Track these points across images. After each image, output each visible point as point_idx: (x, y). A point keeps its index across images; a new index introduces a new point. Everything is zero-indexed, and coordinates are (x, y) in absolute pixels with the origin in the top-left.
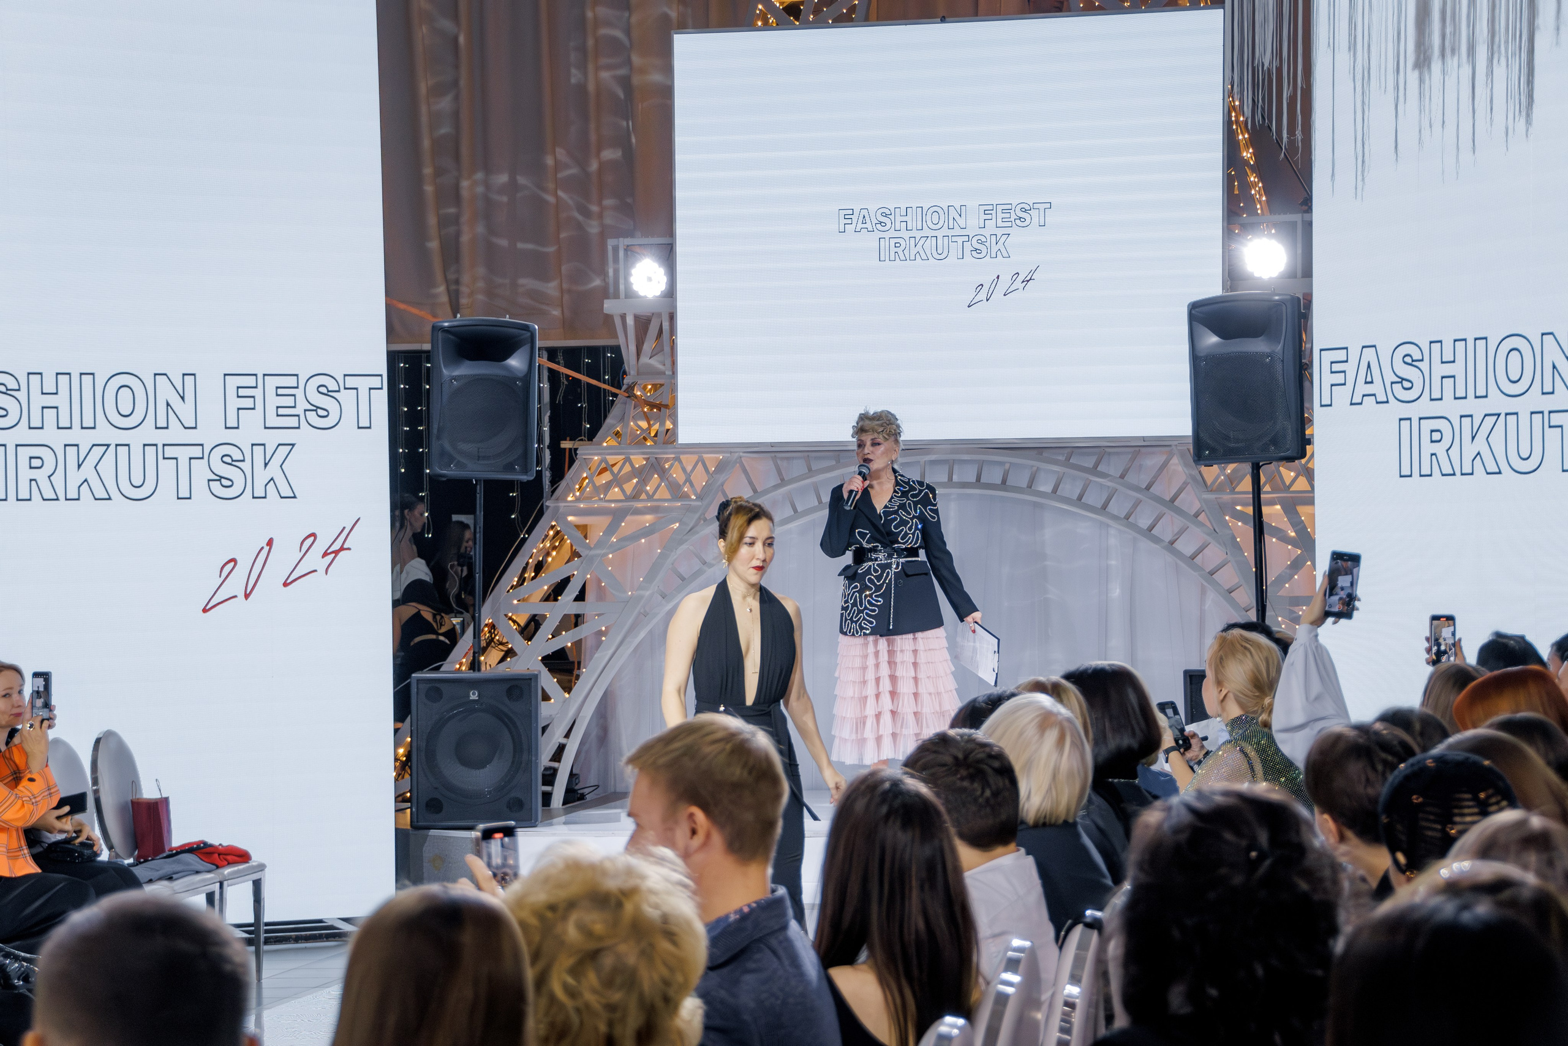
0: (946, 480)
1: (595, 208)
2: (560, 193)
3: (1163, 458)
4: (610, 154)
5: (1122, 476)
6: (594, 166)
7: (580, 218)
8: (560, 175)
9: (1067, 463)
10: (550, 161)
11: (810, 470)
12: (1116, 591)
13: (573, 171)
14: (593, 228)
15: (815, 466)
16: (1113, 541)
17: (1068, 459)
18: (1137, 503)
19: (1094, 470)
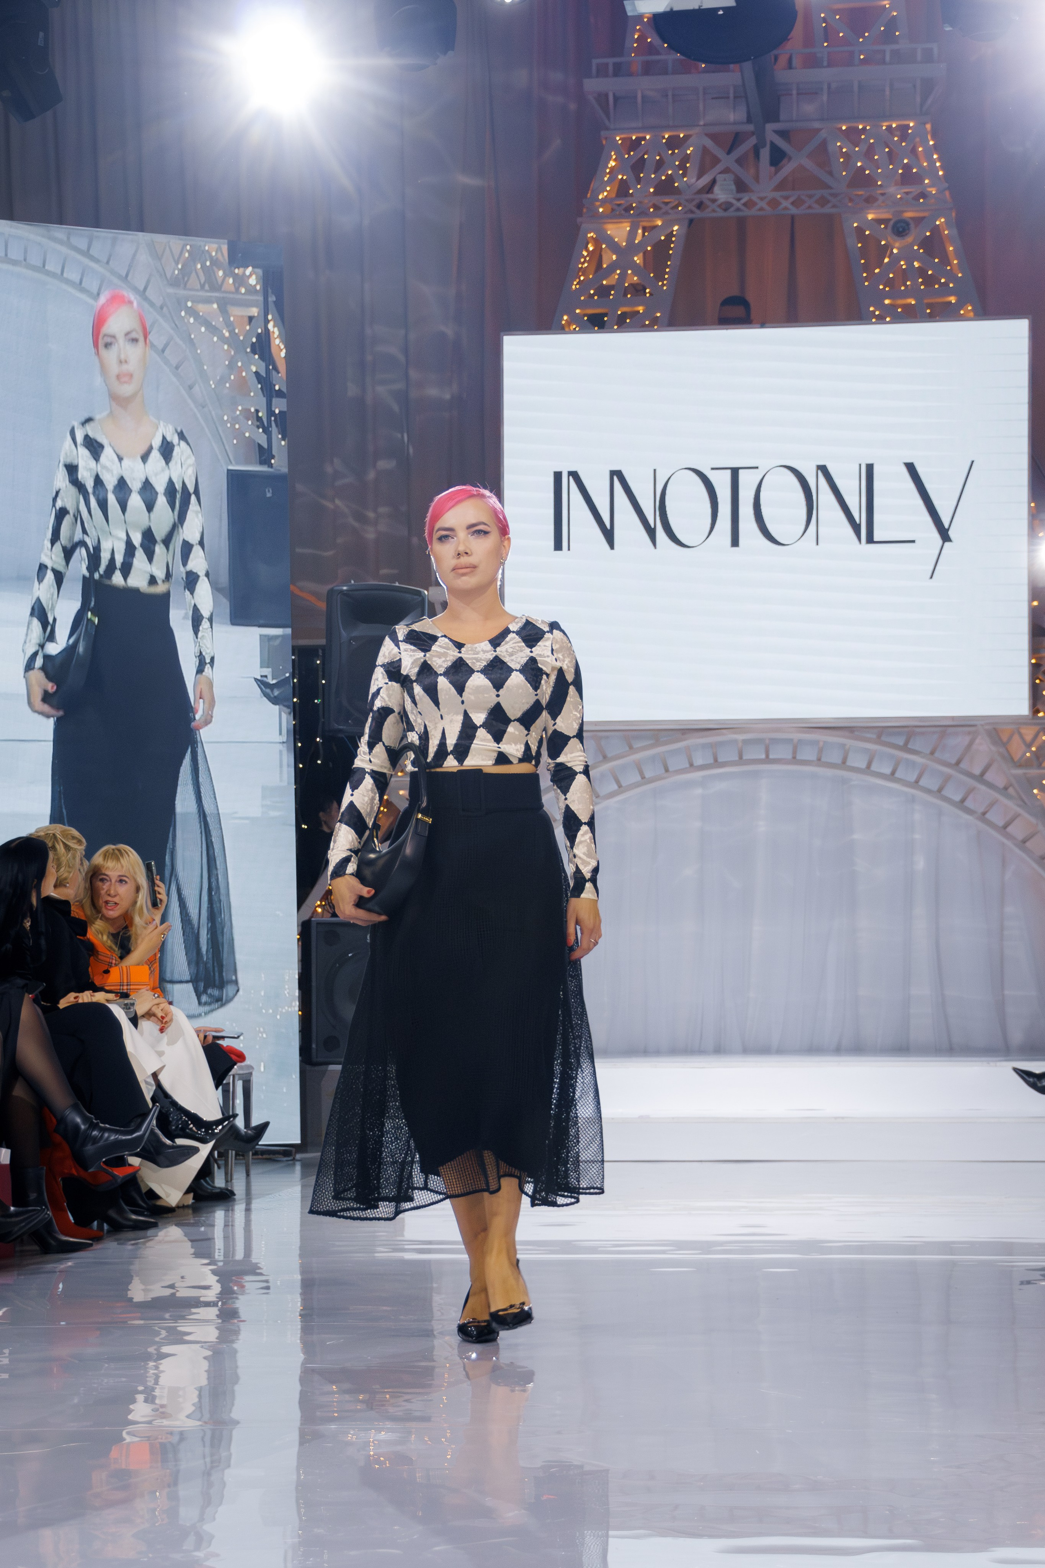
0: (763, 756)
1: (371, 515)
2: (337, 502)
3: (967, 739)
4: (384, 464)
5: (932, 753)
6: (371, 475)
7: (356, 524)
8: (338, 483)
9: (878, 740)
10: (329, 469)
11: (631, 747)
12: (920, 863)
13: (349, 480)
14: (370, 535)
15: (637, 745)
16: (917, 816)
17: (879, 736)
18: (947, 779)
19: (905, 748)
